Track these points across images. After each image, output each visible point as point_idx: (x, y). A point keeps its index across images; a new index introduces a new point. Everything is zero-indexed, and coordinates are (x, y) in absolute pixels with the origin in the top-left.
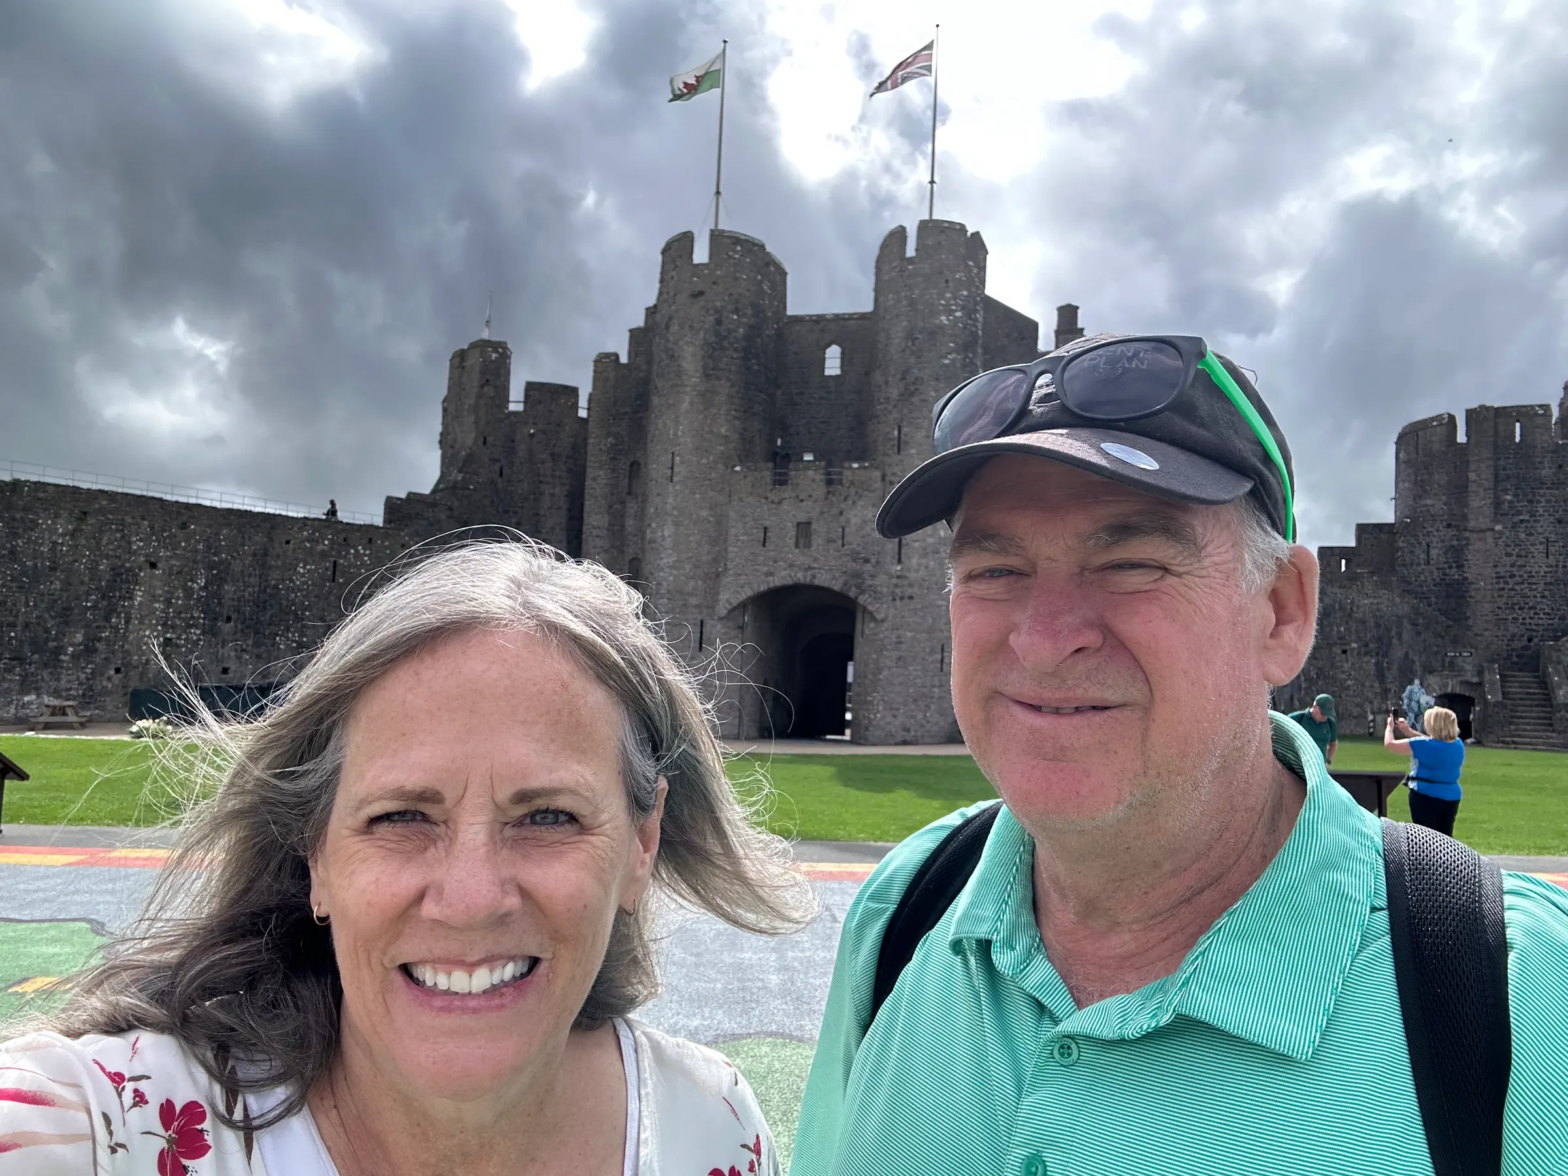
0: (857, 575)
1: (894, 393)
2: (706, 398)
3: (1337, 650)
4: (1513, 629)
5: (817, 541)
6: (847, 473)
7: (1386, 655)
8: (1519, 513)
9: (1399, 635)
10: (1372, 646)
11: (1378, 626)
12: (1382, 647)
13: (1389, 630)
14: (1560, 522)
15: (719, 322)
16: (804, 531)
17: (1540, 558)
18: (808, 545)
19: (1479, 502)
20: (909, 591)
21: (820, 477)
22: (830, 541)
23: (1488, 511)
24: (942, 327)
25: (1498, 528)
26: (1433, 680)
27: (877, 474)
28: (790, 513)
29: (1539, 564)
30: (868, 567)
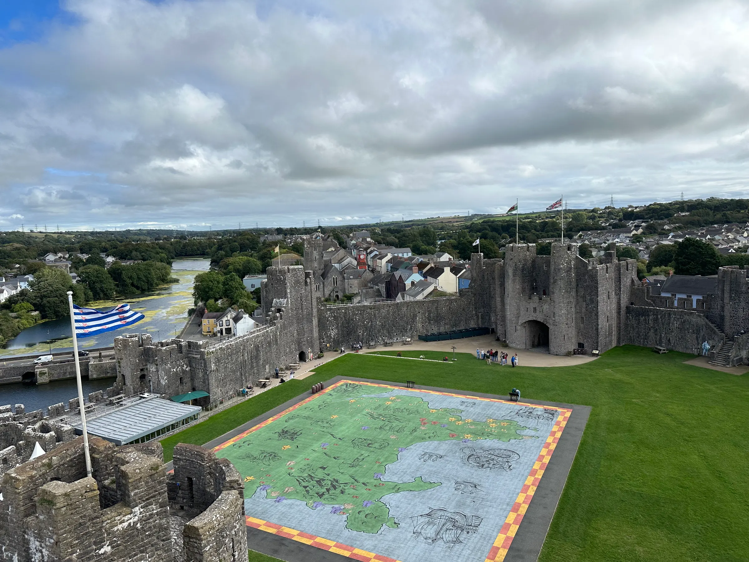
0: (546, 319)
1: (552, 281)
2: (514, 281)
3: (687, 332)
4: (734, 330)
5: (538, 312)
6: (543, 298)
7: (699, 334)
8: (736, 300)
9: (702, 329)
10: (695, 331)
11: (697, 326)
12: (698, 332)
13: (700, 328)
14: (747, 303)
15: (516, 265)
16: (535, 309)
17: (741, 312)
18: (536, 312)
19: (727, 295)
20: (556, 324)
21: (537, 298)
22: (540, 312)
23: (728, 298)
24: (561, 268)
25: (731, 303)
26: (710, 342)
27: (549, 299)
28: (532, 305)
29: (741, 314)
30: (548, 318)
